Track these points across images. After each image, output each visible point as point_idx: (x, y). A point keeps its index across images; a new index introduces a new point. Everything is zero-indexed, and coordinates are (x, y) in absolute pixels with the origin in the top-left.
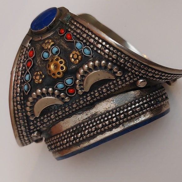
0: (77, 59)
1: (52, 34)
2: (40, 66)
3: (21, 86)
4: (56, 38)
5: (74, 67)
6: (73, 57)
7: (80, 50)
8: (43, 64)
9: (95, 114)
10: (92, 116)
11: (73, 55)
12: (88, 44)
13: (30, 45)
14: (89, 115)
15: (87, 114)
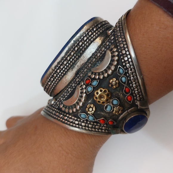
0: (89, 109)
1: (120, 118)
2: (117, 92)
3: (127, 70)
4: (114, 116)
5: (89, 102)
6: (92, 108)
7: (89, 115)
8: (116, 94)
9: (72, 69)
10: (74, 67)
11: (93, 110)
12: (85, 122)
13: (136, 103)
14: (76, 66)
15: (78, 66)
